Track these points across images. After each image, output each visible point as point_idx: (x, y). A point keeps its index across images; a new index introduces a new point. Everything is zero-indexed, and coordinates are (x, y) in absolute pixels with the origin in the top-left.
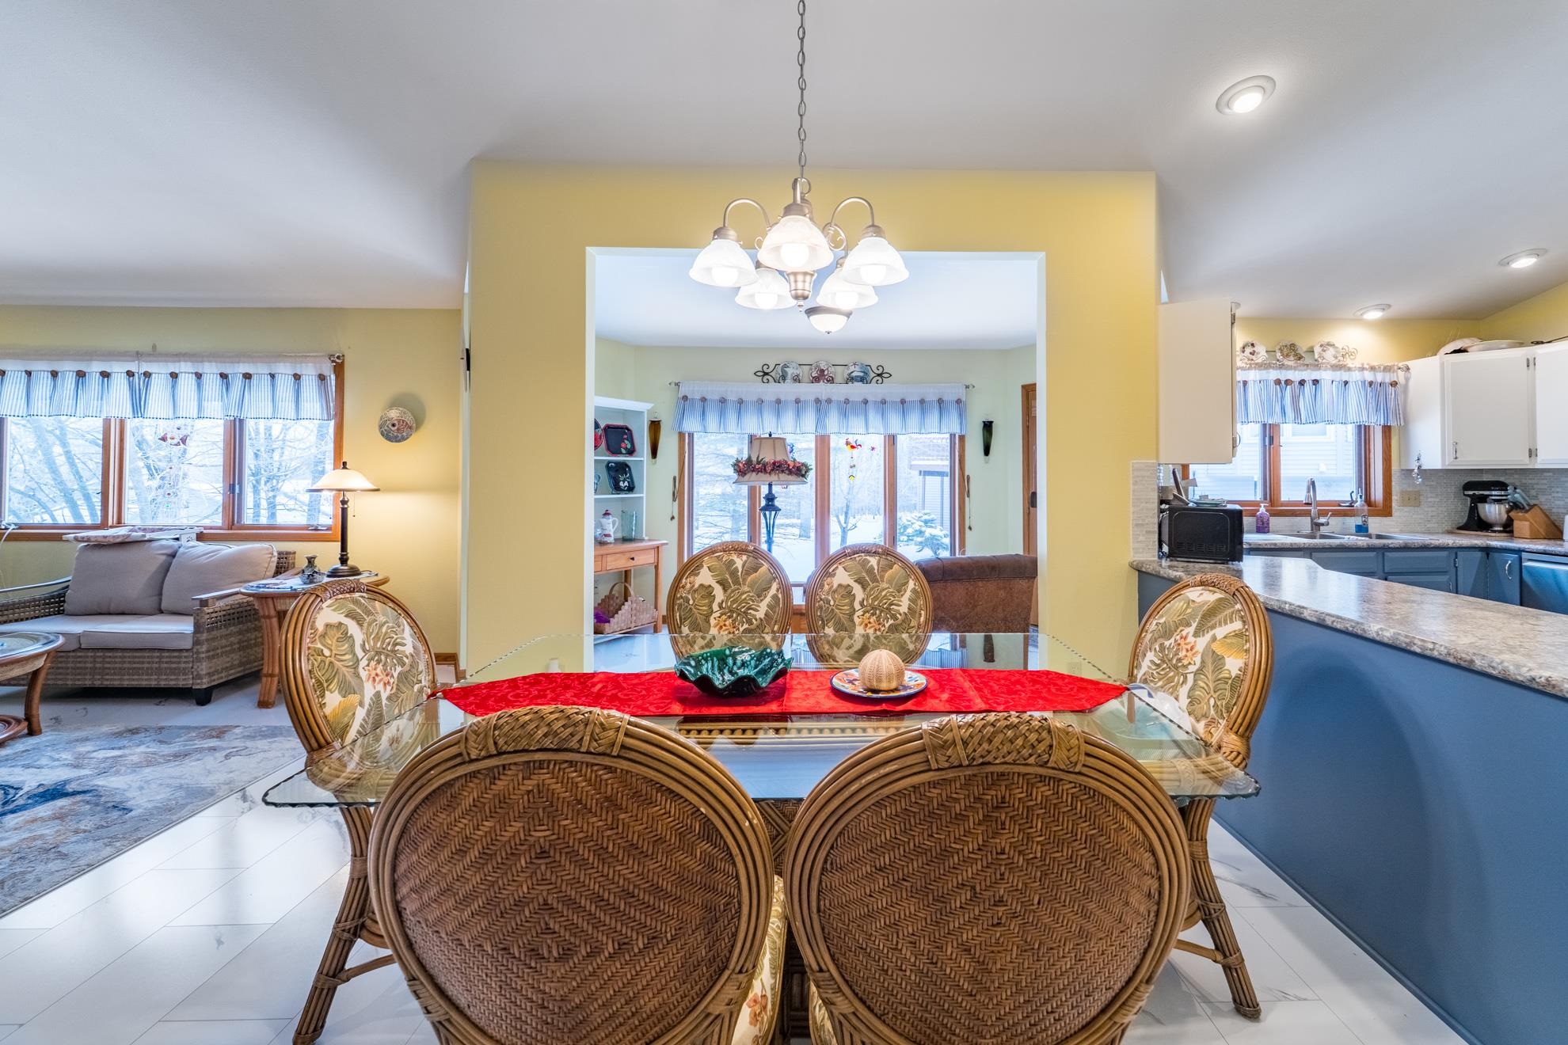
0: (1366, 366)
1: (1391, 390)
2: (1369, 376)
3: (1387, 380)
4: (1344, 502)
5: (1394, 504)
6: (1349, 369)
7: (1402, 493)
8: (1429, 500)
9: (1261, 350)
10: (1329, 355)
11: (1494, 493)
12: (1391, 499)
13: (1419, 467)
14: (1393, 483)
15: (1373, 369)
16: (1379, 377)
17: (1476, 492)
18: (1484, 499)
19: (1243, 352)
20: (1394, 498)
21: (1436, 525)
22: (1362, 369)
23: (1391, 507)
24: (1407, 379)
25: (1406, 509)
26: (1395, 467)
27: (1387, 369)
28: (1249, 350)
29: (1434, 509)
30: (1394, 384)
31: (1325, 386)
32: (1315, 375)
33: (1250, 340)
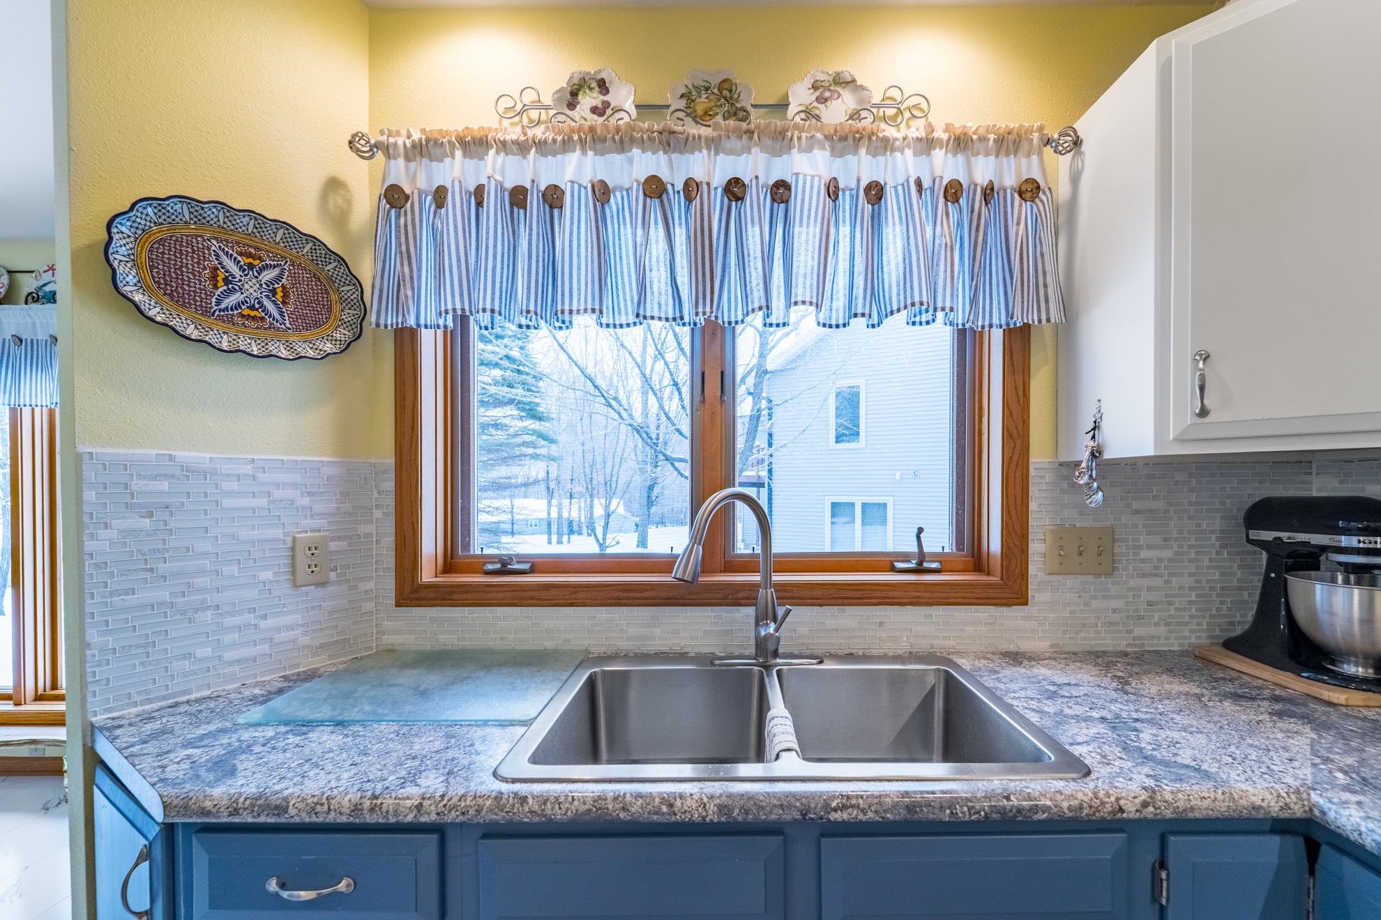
0: (940, 134)
1: (1021, 210)
2: (946, 166)
3: (1010, 181)
4: (905, 557)
5: (1032, 570)
6: (886, 146)
7: (1061, 534)
8: (1144, 554)
9: (624, 98)
10: (837, 112)
11: (1345, 541)
12: (1024, 551)
13: (1096, 454)
14: (1033, 506)
15: (961, 143)
16: (984, 170)
17: (1285, 535)
18: (1308, 561)
19: (572, 105)
20: (1036, 547)
21: (1161, 630)
22: (927, 145)
23: (1024, 575)
24: (1075, 179)
25: (1070, 581)
26: (1039, 457)
27: (1009, 143)
28: (588, 100)
29: (1157, 582)
30: (1030, 190)
31: (809, 199)
32: (780, 169)
33: (589, 66)
